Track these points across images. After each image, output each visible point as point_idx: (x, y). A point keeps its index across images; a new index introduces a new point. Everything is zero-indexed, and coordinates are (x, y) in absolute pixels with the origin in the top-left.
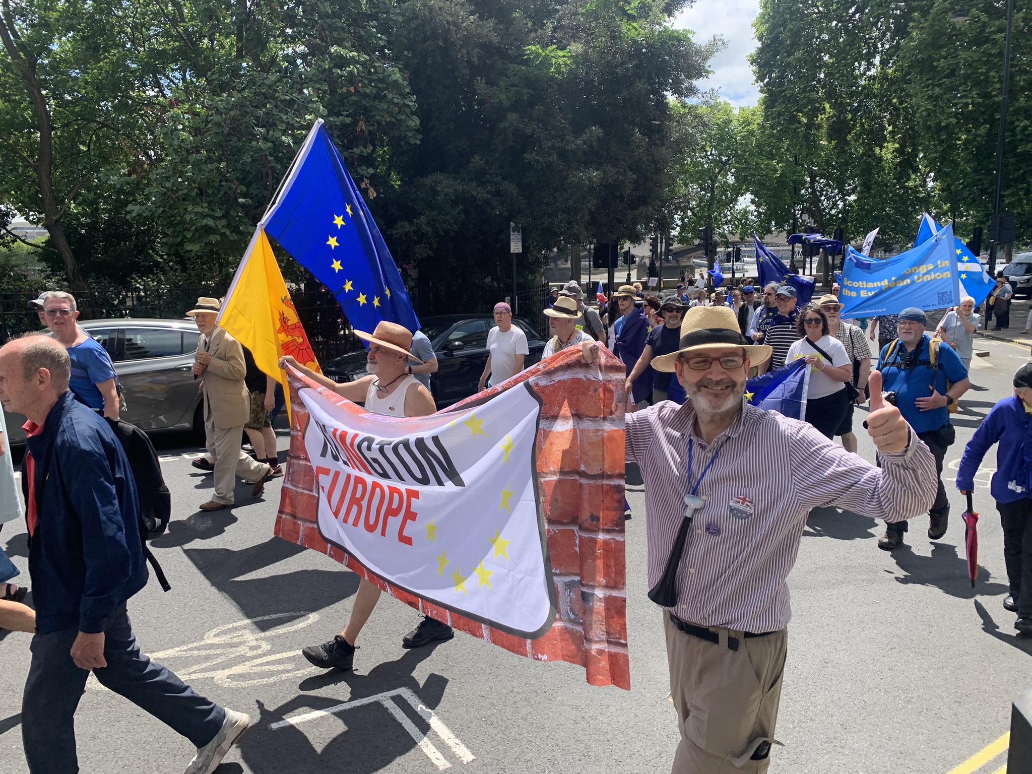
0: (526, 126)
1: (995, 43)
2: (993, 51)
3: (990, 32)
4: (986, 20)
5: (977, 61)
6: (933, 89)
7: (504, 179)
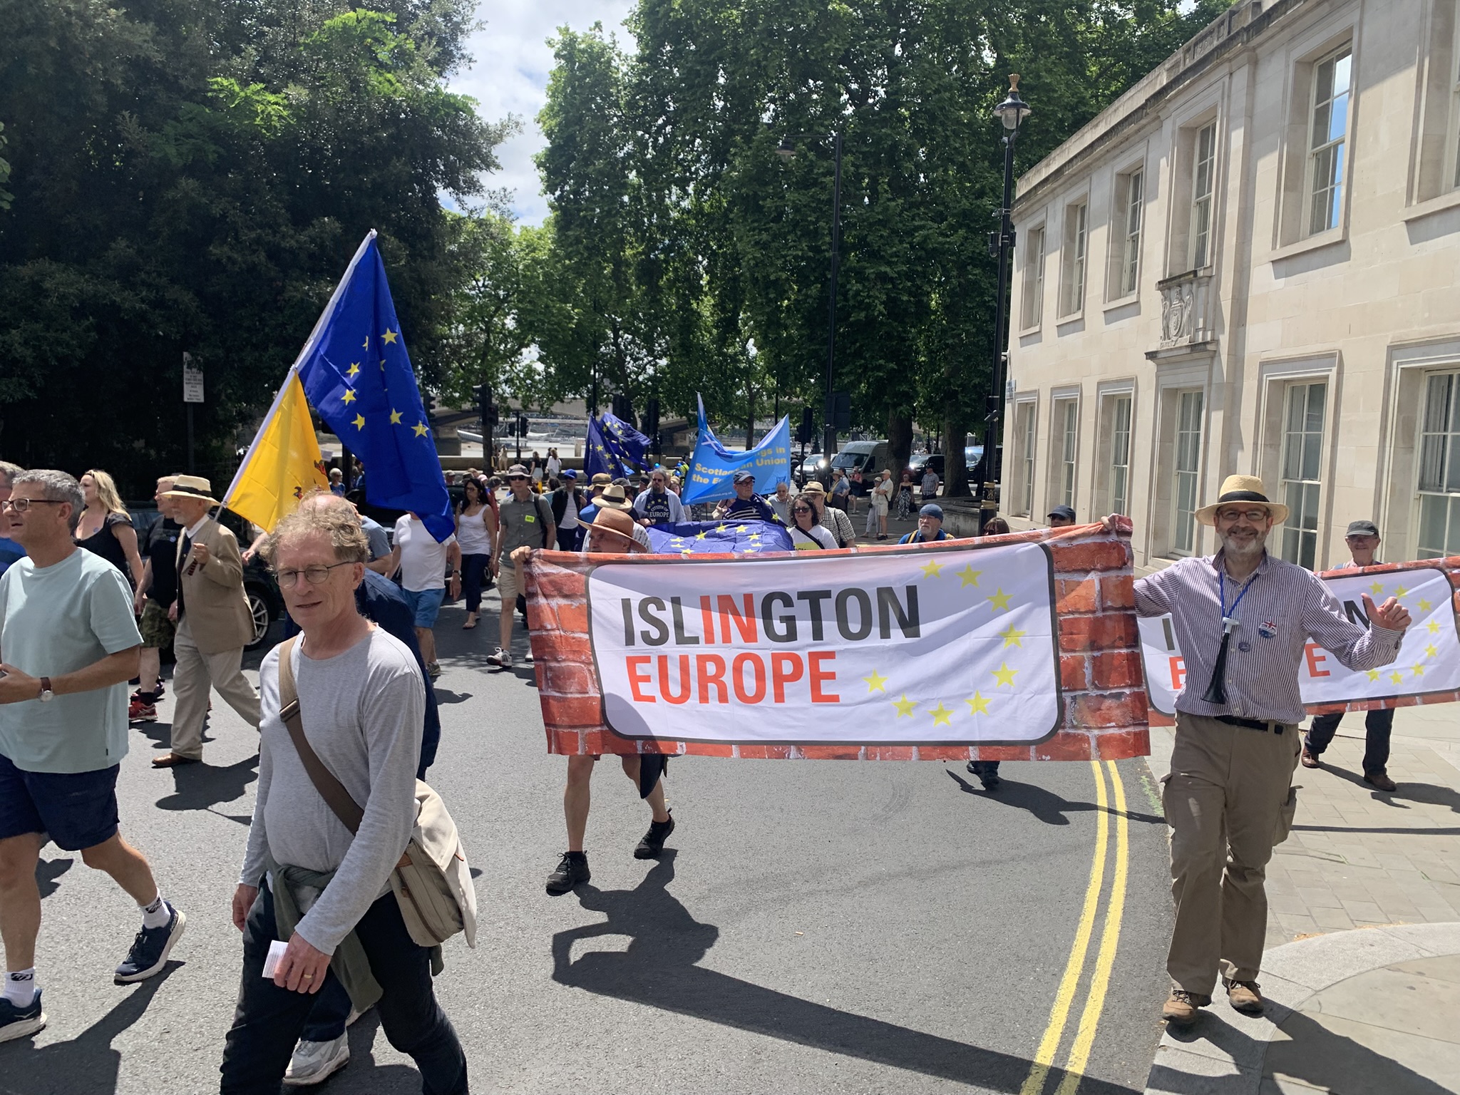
0: (212, 202)
1: (824, 187)
2: (823, 197)
3: (817, 174)
4: (814, 158)
5: (805, 206)
6: (760, 234)
7: (173, 281)
